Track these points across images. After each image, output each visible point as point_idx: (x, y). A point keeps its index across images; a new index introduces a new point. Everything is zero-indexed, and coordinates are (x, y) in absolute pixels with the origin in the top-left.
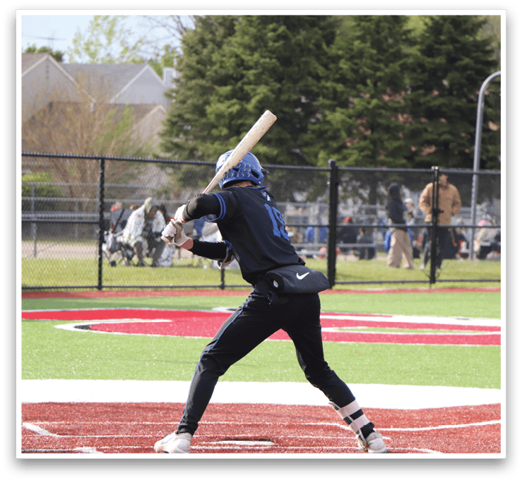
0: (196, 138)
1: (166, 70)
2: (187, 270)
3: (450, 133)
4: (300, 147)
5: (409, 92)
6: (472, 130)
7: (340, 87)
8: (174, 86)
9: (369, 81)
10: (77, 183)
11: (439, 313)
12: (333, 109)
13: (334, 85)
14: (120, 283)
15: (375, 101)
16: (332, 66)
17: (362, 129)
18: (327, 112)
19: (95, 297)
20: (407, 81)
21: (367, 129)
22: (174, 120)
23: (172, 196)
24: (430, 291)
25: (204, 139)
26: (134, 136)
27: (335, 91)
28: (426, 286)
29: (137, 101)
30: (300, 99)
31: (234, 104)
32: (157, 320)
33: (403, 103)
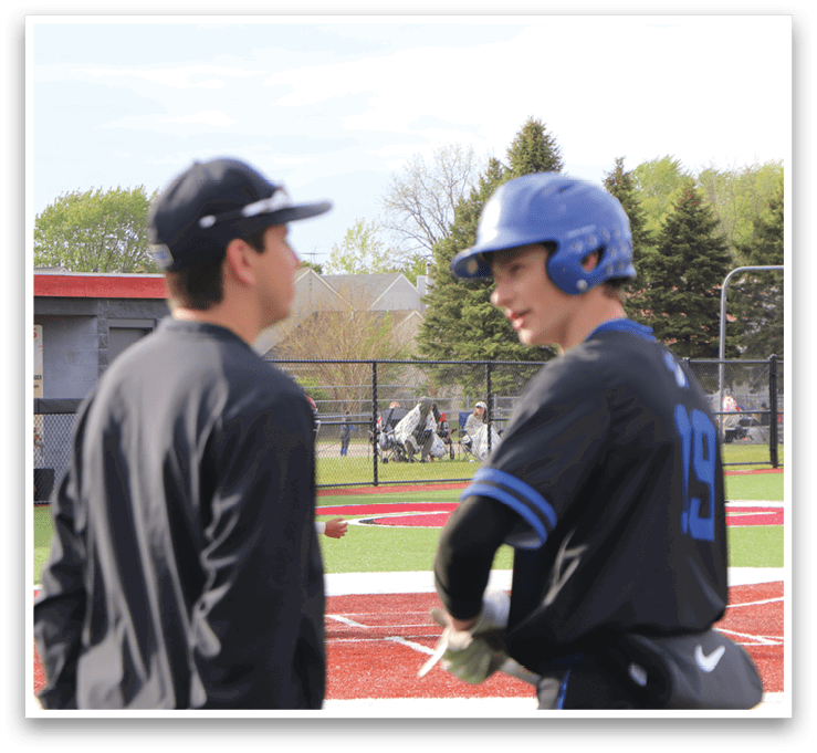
0: (450, 340)
1: (419, 278)
2: (456, 464)
3: (690, 326)
5: (650, 289)
8: (427, 292)
10: (341, 385)
14: (394, 479)
19: (372, 493)
20: (648, 280)
22: (430, 323)
26: (393, 341)
29: (396, 308)
31: (485, 307)
32: (435, 513)
33: (644, 299)
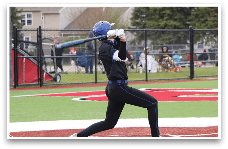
0: (145, 20)
21: (216, 13)
22: (136, 13)
25: (149, 20)
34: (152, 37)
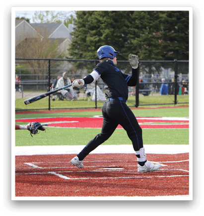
0: (82, 51)
1: (70, 25)
2: (82, 101)
3: (179, 47)
4: (122, 53)
5: (163, 31)
6: (187, 45)
7: (136, 30)
8: (73, 31)
9: (147, 28)
10: (37, 68)
11: (180, 116)
12: (134, 38)
13: (134, 29)
14: (57, 107)
15: (150, 35)
16: (133, 22)
17: (145, 46)
18: (132, 40)
19: (47, 113)
20: (162, 28)
21: (147, 46)
22: (74, 44)
23: (73, 72)
24: (175, 107)
25: (85, 51)
26: (58, 51)
27: (135, 32)
28: (173, 106)
29: (59, 37)
30: (121, 35)
31: (97, 37)
32: (73, 122)
33: (160, 36)
34: (88, 66)
